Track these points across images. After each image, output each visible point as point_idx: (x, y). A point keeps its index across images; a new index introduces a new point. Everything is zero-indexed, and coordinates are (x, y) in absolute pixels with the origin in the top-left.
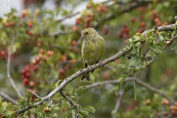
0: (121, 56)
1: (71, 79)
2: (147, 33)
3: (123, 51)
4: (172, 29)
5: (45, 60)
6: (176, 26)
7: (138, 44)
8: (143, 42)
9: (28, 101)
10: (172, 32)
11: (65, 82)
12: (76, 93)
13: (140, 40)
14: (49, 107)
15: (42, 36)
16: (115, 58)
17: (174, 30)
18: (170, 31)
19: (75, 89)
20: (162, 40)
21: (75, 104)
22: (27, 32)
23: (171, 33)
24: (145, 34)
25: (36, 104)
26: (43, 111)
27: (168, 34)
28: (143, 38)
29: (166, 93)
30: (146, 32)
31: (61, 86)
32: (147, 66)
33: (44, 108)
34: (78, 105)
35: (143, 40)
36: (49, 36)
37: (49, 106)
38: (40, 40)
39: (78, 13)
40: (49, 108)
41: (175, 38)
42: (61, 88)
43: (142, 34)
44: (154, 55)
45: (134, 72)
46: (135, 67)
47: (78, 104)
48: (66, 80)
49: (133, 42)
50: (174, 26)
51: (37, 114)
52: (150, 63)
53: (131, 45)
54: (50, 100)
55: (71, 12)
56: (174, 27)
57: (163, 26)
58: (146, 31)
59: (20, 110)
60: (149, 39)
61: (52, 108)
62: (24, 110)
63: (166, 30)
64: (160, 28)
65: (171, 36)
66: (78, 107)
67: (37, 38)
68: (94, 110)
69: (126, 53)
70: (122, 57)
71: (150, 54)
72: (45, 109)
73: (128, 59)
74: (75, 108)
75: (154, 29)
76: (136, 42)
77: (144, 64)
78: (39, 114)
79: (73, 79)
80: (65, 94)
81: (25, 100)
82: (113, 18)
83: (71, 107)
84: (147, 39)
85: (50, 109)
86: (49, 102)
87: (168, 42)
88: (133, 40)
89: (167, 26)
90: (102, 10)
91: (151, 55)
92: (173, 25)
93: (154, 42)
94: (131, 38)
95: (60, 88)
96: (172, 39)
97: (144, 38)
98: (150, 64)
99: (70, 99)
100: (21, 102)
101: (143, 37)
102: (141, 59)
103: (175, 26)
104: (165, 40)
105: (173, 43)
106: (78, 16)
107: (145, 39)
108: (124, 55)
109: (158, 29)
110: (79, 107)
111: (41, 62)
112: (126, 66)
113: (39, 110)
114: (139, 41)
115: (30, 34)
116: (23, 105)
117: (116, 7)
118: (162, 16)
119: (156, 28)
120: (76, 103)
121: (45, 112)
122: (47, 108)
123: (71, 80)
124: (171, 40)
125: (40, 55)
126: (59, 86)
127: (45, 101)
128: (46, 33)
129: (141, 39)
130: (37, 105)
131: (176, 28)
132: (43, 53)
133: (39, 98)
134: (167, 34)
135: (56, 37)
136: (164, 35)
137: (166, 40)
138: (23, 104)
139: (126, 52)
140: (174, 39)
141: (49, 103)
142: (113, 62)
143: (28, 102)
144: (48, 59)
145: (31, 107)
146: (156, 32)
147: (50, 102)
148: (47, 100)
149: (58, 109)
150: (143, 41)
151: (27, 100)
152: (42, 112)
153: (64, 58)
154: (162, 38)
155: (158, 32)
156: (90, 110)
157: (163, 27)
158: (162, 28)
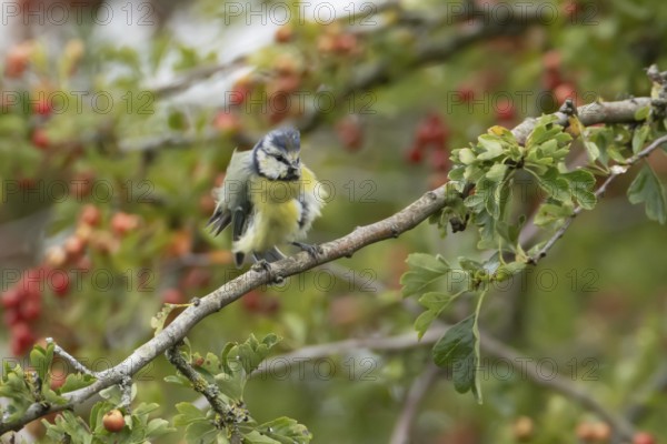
0: (424, 219)
1: (218, 302)
2: (534, 127)
3: (435, 198)
4: (638, 117)
5: (104, 253)
6: (653, 104)
7: (498, 170)
8: (515, 165)
9: (39, 382)
10: (637, 131)
11: (190, 312)
12: (234, 361)
13: (503, 156)
14: (124, 412)
15: (92, 151)
16: (400, 224)
17: (642, 122)
18: (626, 128)
19: (231, 346)
20: (594, 158)
21: (228, 408)
22: (31, 136)
23: (633, 134)
24: (524, 132)
25: (72, 398)
26: (99, 428)
27: (620, 138)
28: (517, 149)
29: (600, 395)
30: (529, 126)
31: (175, 328)
32: (531, 262)
33: (103, 413)
34: (240, 413)
35: (516, 154)
36: (120, 155)
37: (125, 407)
38: (81, 167)
39: (241, 61)
40: (123, 414)
41: (647, 155)
42: (176, 338)
43: (513, 132)
44: (561, 221)
45: (477, 285)
46: (481, 266)
47: (239, 406)
48: (196, 305)
49: (476, 164)
50: (645, 105)
51: (73, 437)
52: (543, 251)
53: (466, 175)
54: (129, 384)
55: (213, 56)
56: (645, 111)
57: (598, 103)
58: (532, 120)
59: (5, 417)
60: (540, 154)
61: (134, 418)
62: (20, 420)
63: (613, 121)
64: (585, 110)
65: (629, 145)
66: (240, 421)
67: (69, 160)
68: (304, 436)
69: (446, 209)
70: (427, 220)
71: (546, 214)
72: (105, 417)
73: (455, 231)
74: (229, 421)
75: (564, 112)
76: (489, 163)
77: (518, 258)
78: (82, 437)
79: (226, 302)
80: (190, 362)
81: (25, 377)
82: (381, 80)
83: (213, 417)
84: (533, 151)
85: (128, 420)
86: (122, 393)
87: (618, 170)
88: (476, 154)
89: (615, 105)
90: (340, 51)
91: (548, 219)
92: (638, 100)
93: (561, 168)
94: (470, 147)
95: (172, 338)
96: (634, 158)
97: (521, 149)
98: (543, 255)
99: (209, 386)
100: (12, 385)
101: (516, 145)
102: (507, 234)
103: (649, 104)
104: (604, 162)
105: (639, 176)
106: (242, 74)
107: (526, 153)
108: (435, 213)
109: (580, 114)
110: (246, 420)
111: (86, 261)
112: (440, 259)
113: (82, 424)
114: (499, 159)
115: (43, 145)
116: (17, 400)
117: (399, 35)
118: (585, 79)
119: (570, 109)
120: (231, 404)
121: (106, 432)
122: (116, 416)
123: (216, 305)
124: (629, 160)
125: (84, 231)
126: (168, 329)
127: (110, 388)
128: (106, 142)
129: (509, 153)
130: (76, 399)
131: (651, 112)
132: (95, 224)
133: (82, 372)
134: (616, 136)
135: (149, 156)
136: (601, 141)
137: (612, 163)
138: (18, 395)
139: (445, 204)
140: (642, 157)
141: (125, 396)
142: (392, 240)
143: (40, 389)
144: (116, 247)
145: (49, 407)
146: (571, 127)
147: (129, 393)
148: (117, 381)
149: (161, 426)
150: (518, 159)
151: (34, 379)
152: (93, 430)
153: (183, 244)
154: (594, 152)
155: (581, 127)
156: (290, 434)
157: (598, 107)
158: (597, 111)
